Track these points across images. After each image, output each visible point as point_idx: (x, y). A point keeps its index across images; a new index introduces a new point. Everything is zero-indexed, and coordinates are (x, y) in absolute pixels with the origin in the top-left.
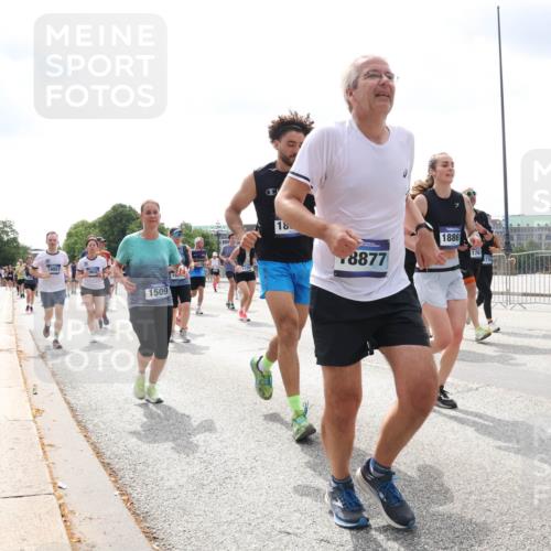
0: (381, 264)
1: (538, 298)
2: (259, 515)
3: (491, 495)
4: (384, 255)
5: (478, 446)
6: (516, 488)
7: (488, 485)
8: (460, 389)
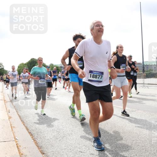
0: (101, 78)
1: (152, 85)
2: (73, 147)
3: (139, 141)
4: (102, 76)
6: (146, 139)
7: (138, 138)
8: (130, 111)
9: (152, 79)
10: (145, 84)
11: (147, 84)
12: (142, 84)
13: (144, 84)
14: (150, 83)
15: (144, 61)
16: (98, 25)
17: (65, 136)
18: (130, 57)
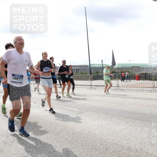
0: (21, 80)
1: (99, 87)
2: (24, 151)
3: (89, 141)
4: (22, 79)
5: (85, 128)
6: (96, 139)
7: (88, 138)
8: (79, 112)
9: (99, 81)
10: (93, 86)
12: (90, 86)
13: (91, 85)
14: (97, 85)
15: (91, 64)
16: (20, 39)
17: (15, 141)
18: (64, 62)
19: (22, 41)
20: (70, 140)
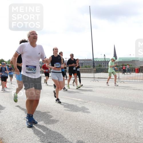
0: (35, 71)
1: (101, 79)
2: (32, 137)
3: (91, 129)
4: (35, 69)
5: (88, 116)
6: (98, 127)
7: (91, 126)
8: (83, 102)
9: (101, 73)
10: (96, 78)
11: (97, 78)
12: (93, 78)
13: (94, 78)
14: (99, 77)
15: (94, 58)
16: (33, 33)
17: (24, 127)
18: (72, 55)
19: (35, 35)
20: (74, 128)
